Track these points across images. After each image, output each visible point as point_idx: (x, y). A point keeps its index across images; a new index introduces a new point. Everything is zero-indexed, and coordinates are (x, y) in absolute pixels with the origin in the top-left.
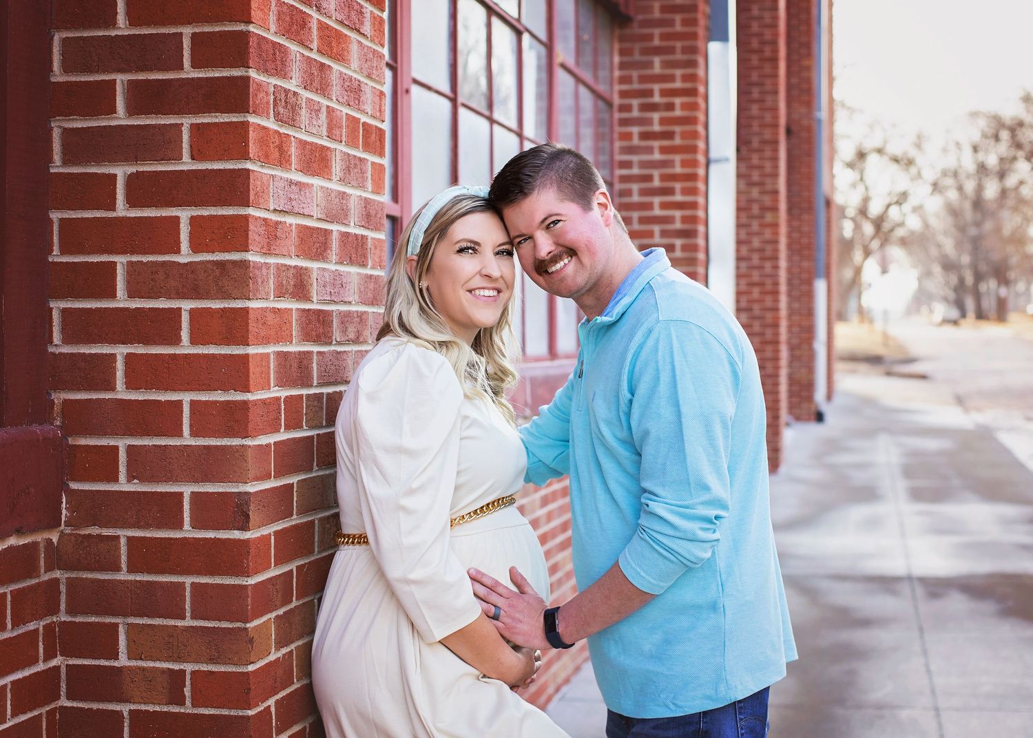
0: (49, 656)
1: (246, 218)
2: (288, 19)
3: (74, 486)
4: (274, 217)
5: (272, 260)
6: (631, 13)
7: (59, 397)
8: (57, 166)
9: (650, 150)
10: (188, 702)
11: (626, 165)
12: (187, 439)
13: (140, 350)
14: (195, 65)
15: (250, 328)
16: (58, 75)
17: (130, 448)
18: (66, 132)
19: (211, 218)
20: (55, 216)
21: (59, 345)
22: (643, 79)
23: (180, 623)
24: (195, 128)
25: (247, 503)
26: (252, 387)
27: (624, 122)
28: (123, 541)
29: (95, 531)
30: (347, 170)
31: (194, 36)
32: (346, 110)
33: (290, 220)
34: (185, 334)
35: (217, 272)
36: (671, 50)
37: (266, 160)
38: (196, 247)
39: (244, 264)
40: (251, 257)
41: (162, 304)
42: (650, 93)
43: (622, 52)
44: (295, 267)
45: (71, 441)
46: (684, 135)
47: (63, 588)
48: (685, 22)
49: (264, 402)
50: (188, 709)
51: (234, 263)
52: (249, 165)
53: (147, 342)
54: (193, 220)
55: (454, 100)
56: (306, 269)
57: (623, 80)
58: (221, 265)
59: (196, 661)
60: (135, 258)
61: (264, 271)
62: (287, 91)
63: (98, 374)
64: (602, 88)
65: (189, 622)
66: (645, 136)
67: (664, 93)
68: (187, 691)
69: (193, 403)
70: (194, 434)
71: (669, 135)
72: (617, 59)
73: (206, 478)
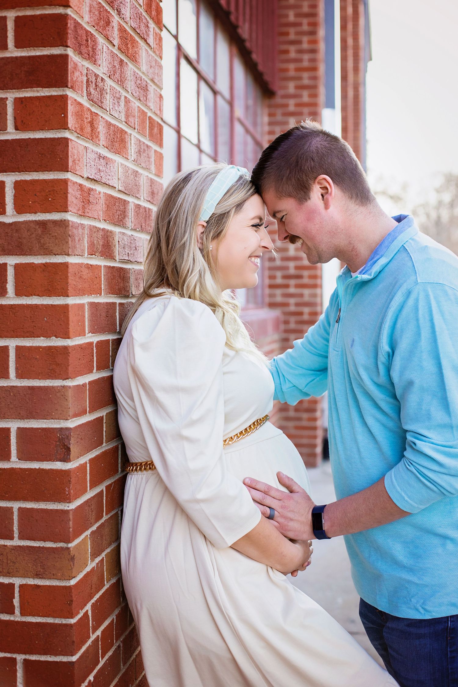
1: (65, 182)
2: (97, 13)
4: (88, 185)
5: (86, 222)
6: (275, 89)
10: (17, 611)
12: (13, 380)
14: (18, 45)
15: (70, 281)
19: (33, 182)
23: (8, 543)
24: (19, 102)
25: (68, 438)
26: (71, 334)
30: (139, 152)
31: (18, 20)
32: (138, 104)
33: (99, 188)
34: (10, 287)
35: (40, 231)
36: (300, 113)
37: (81, 132)
38: (20, 209)
39: (64, 224)
40: (70, 217)
43: (271, 115)
44: (103, 230)
48: (310, 96)
49: (80, 347)
50: (17, 617)
51: (55, 222)
52: (67, 134)
54: (17, 185)
56: (111, 232)
57: (270, 132)
58: (43, 224)
59: (24, 576)
61: (80, 230)
62: (96, 76)
64: (258, 137)
65: (16, 542)
68: (16, 602)
69: (18, 349)
70: (20, 375)
72: (266, 119)
73: (31, 415)
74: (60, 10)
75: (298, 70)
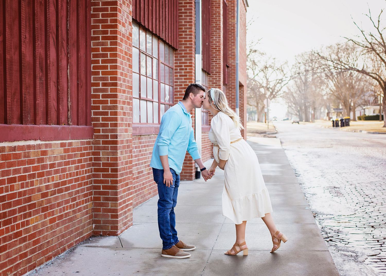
0: (92, 156)
1: (117, 100)
2: (121, 74)
3: (95, 134)
4: (120, 100)
5: (120, 105)
6: (177, 48)
7: (93, 123)
8: (92, 93)
9: (182, 79)
11: (177, 82)
12: (110, 128)
13: (103, 116)
14: (110, 81)
15: (117, 114)
16: (92, 81)
17: (102, 129)
18: (93, 89)
19: (112, 100)
20: (92, 99)
21: (93, 116)
22: (180, 63)
24: (110, 89)
26: (118, 121)
27: (176, 73)
28: (101, 141)
29: (97, 140)
30: (128, 93)
31: (110, 77)
32: (127, 84)
33: (122, 100)
34: (109, 114)
36: (186, 57)
37: (119, 92)
38: (111, 104)
39: (117, 106)
41: (106, 111)
42: (182, 66)
43: (175, 57)
45: (94, 128)
46: (189, 76)
47: (93, 147)
48: (190, 50)
50: (110, 162)
52: (117, 93)
53: (104, 115)
54: (110, 100)
55: (140, 74)
56: (123, 106)
57: (176, 63)
58: (114, 106)
59: (111, 156)
60: (103, 105)
61: (119, 107)
62: (121, 83)
63: (98, 119)
64: (170, 65)
65: (110, 151)
66: (180, 76)
67: (185, 66)
68: (109, 160)
69: (110, 123)
70: (110, 127)
71: (186, 76)
72: (174, 58)
73: (112, 132)
74: (116, 76)
75: (185, 41)
